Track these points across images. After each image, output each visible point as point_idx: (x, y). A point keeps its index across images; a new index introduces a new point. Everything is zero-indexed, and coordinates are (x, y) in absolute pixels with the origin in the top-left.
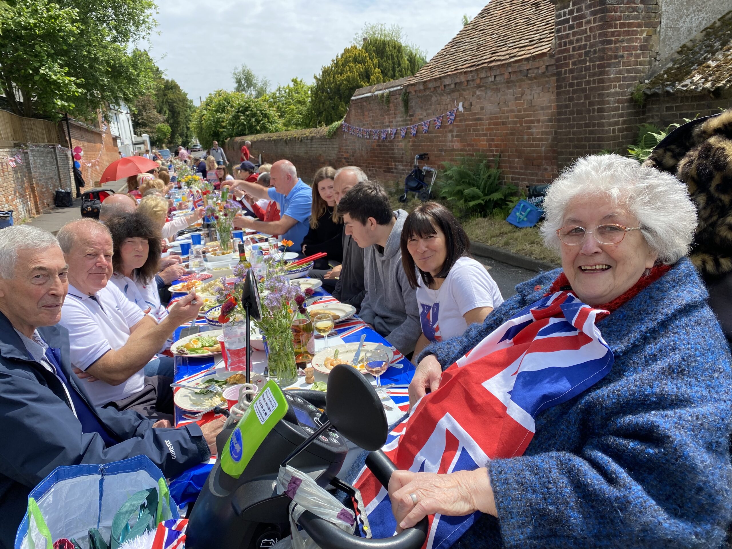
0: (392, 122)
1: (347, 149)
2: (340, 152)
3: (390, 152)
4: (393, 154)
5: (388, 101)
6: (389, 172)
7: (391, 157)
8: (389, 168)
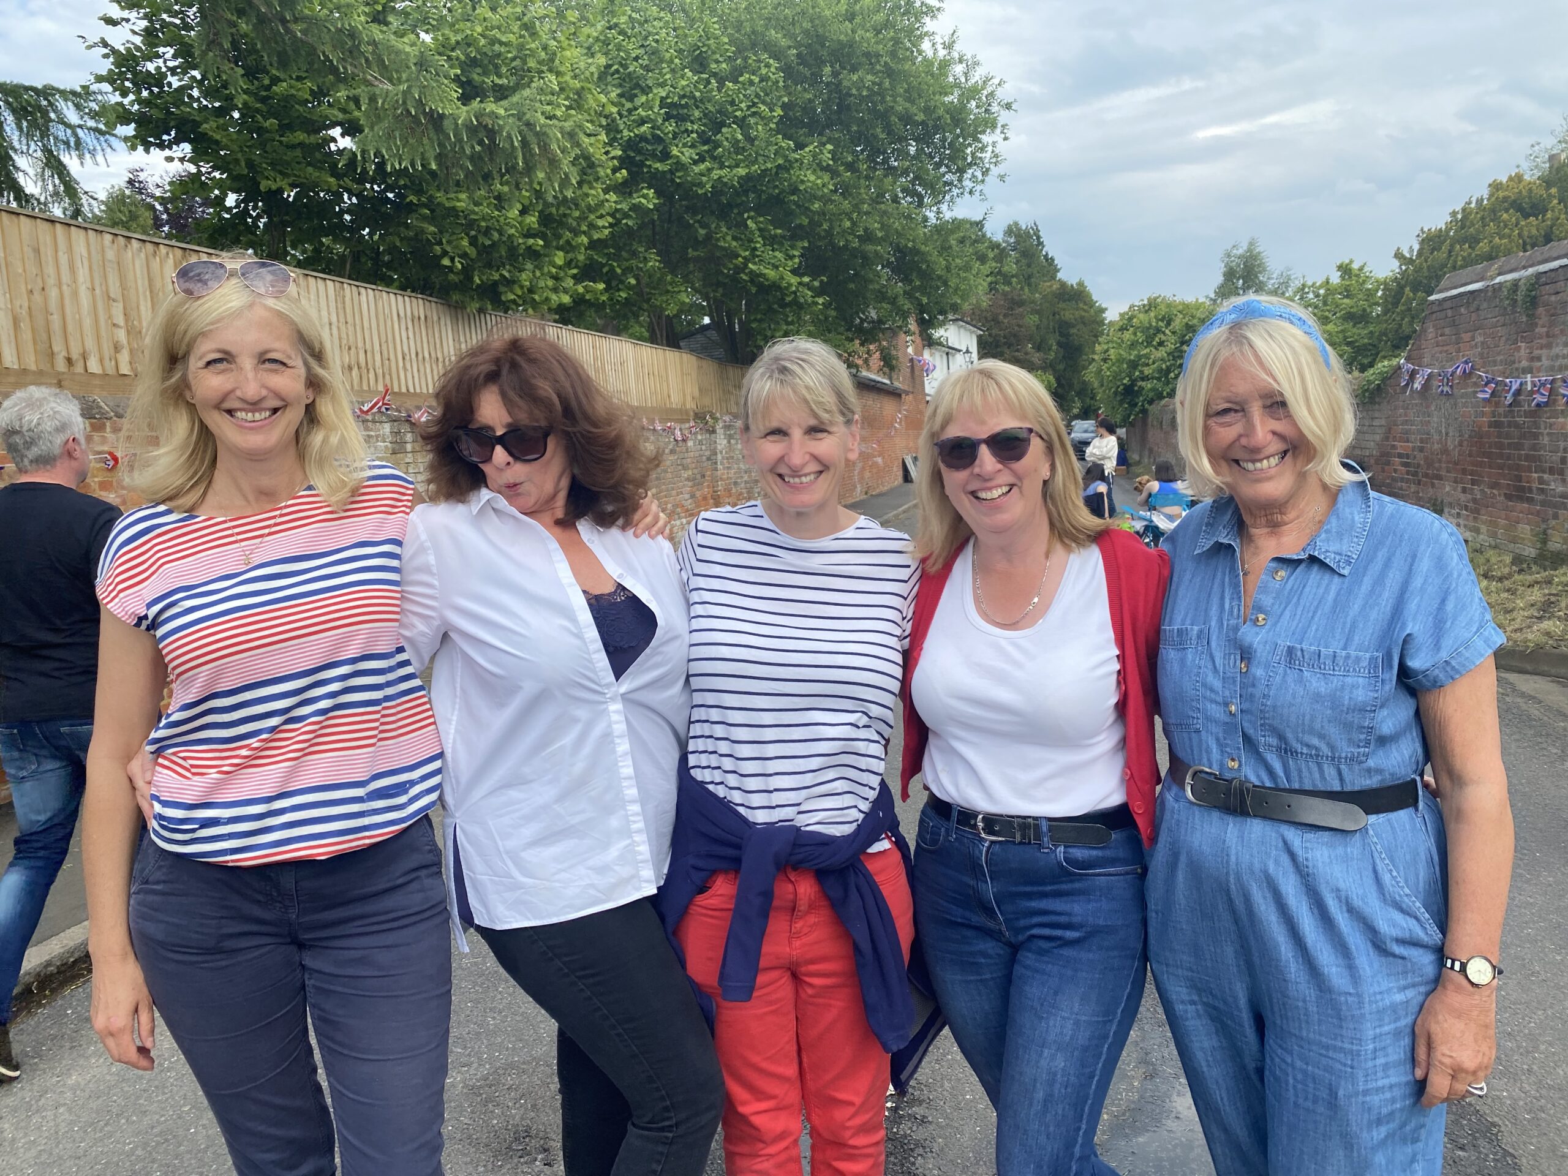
0: (1539, 359)
1: (1407, 432)
2: (1387, 439)
3: (1527, 443)
4: (1534, 448)
5: (1533, 302)
6: (1521, 499)
7: (1528, 458)
8: (1522, 489)
